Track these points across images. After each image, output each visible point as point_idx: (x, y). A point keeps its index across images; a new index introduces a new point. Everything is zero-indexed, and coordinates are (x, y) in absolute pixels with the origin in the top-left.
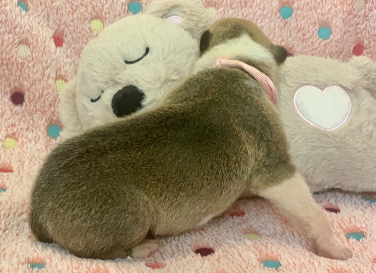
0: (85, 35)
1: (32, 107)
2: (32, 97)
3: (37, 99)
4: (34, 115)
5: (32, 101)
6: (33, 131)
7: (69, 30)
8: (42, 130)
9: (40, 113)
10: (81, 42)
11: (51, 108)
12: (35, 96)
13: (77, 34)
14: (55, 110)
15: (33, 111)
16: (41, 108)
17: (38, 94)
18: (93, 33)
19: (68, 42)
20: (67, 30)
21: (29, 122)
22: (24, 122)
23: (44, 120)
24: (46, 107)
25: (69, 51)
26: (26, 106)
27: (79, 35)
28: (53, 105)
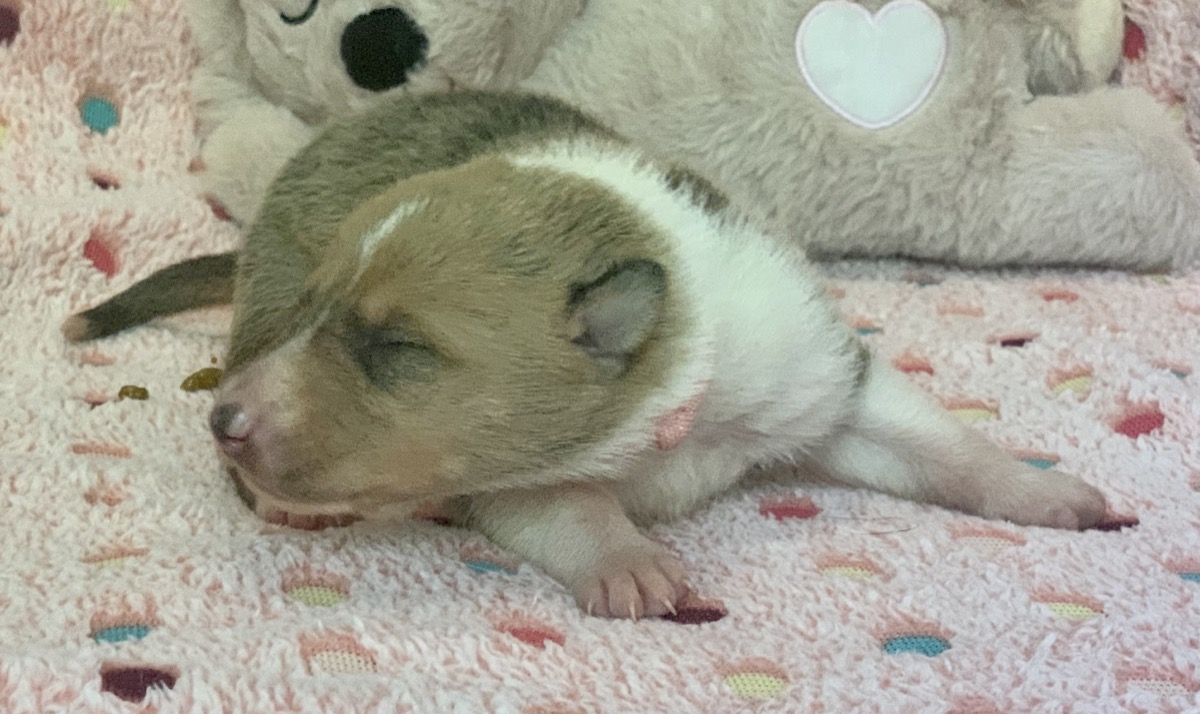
1: (41, 46)
2: (40, 18)
3: (55, 26)
4: (46, 70)
5: (41, 30)
6: (42, 110)
8: (65, 107)
9: (61, 63)
11: (90, 50)
12: (48, 18)
14: (101, 57)
15: (43, 57)
16: (64, 49)
17: (57, 11)
21: (32, 87)
22: (18, 86)
23: (72, 80)
24: (79, 47)
26: (24, 44)
28: (95, 44)
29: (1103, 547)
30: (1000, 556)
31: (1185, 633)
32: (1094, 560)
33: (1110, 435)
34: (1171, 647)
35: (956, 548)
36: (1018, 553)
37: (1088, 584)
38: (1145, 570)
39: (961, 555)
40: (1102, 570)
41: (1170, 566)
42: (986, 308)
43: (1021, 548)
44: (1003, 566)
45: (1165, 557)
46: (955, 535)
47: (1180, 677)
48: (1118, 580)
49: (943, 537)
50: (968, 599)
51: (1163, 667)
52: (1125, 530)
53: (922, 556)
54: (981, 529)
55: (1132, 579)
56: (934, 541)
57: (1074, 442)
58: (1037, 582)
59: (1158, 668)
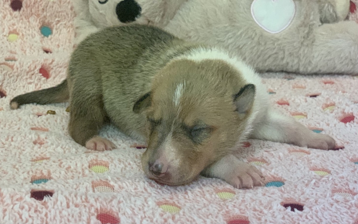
1: (29, 11)
2: (28, 3)
3: (33, 5)
4: (30, 18)
5: (29, 7)
6: (29, 30)
8: (36, 29)
9: (35, 16)
12: (31, 3)
14: (47, 14)
15: (29, 14)
16: (36, 12)
17: (33, 1)
21: (26, 24)
22: (22, 23)
23: (38, 22)
24: (40, 11)
28: (45, 11)
29: (333, 155)
30: (302, 158)
31: (354, 179)
32: (330, 159)
33: (339, 123)
34: (349, 183)
35: (289, 155)
36: (308, 157)
37: (327, 166)
38: (344, 161)
39: (291, 157)
40: (332, 161)
41: (352, 160)
42: (307, 87)
43: (309, 156)
44: (303, 160)
45: (350, 158)
46: (290, 151)
47: (351, 192)
48: (336, 164)
49: (286, 152)
50: (291, 170)
51: (346, 189)
52: (340, 150)
53: (279, 157)
54: (298, 150)
55: (340, 164)
56: (284, 153)
57: (328, 125)
58: (312, 165)
59: (344, 189)
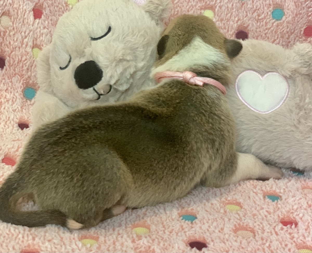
0: (61, 9)
1: (12, 71)
2: (12, 62)
3: (16, 64)
4: (13, 78)
5: (12, 66)
6: (11, 92)
7: (47, 4)
8: (19, 91)
9: (18, 76)
10: (57, 15)
11: (28, 72)
12: (14, 61)
13: (54, 7)
14: (31, 74)
15: (12, 74)
16: (19, 72)
17: (17, 59)
18: (69, 7)
19: (46, 14)
20: (46, 4)
21: (9, 84)
22: (4, 84)
23: (21, 82)
24: (24, 71)
25: (47, 22)
26: (6, 70)
27: (56, 8)
28: (30, 70)
